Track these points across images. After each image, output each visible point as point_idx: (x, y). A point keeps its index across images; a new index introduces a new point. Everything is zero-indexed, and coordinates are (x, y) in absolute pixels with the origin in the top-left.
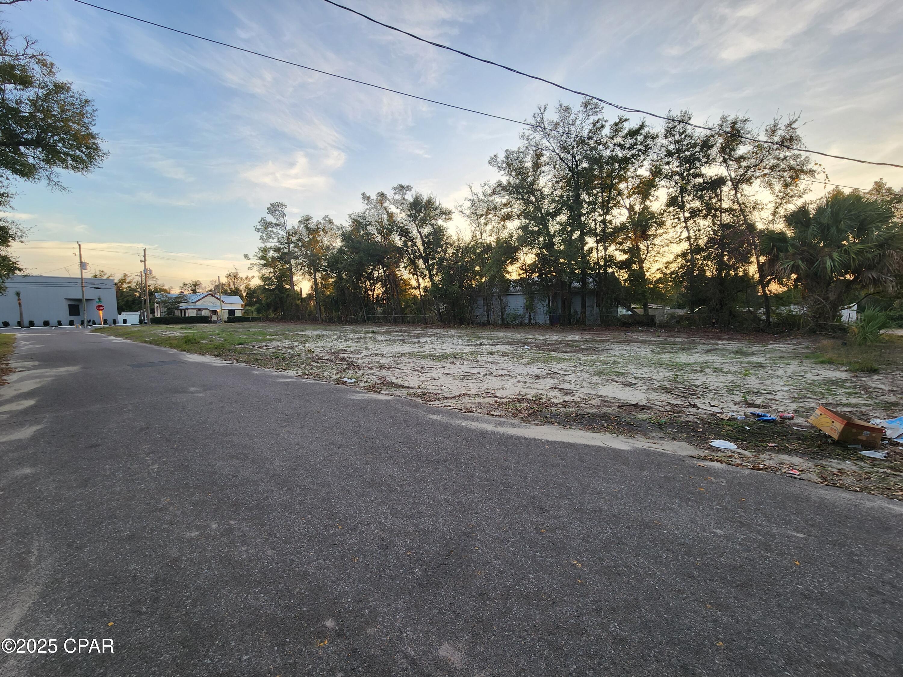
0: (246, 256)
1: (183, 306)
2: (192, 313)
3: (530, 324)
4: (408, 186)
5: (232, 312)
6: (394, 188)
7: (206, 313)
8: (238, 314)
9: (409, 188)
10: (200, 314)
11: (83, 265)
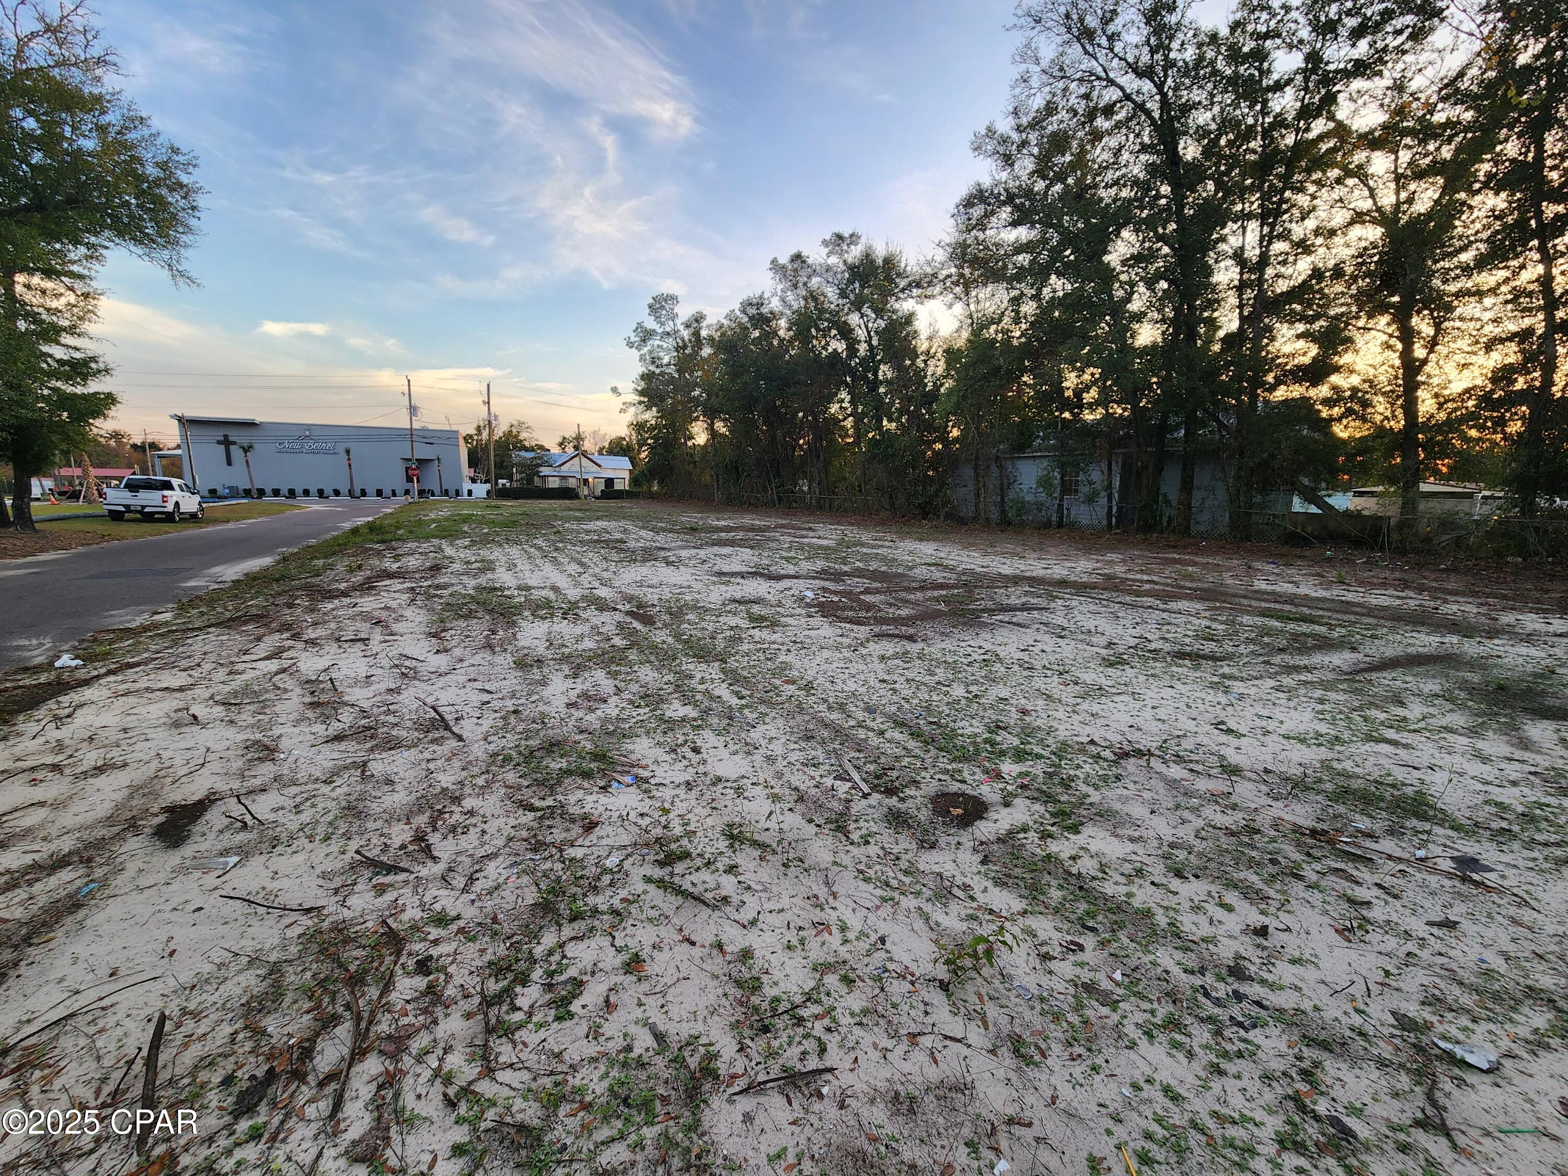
0: (614, 390)
1: (545, 471)
2: (554, 483)
3: (1060, 525)
4: (852, 236)
5: (609, 482)
6: (825, 243)
7: (572, 483)
8: (618, 486)
9: (854, 238)
10: (564, 485)
11: (413, 410)
